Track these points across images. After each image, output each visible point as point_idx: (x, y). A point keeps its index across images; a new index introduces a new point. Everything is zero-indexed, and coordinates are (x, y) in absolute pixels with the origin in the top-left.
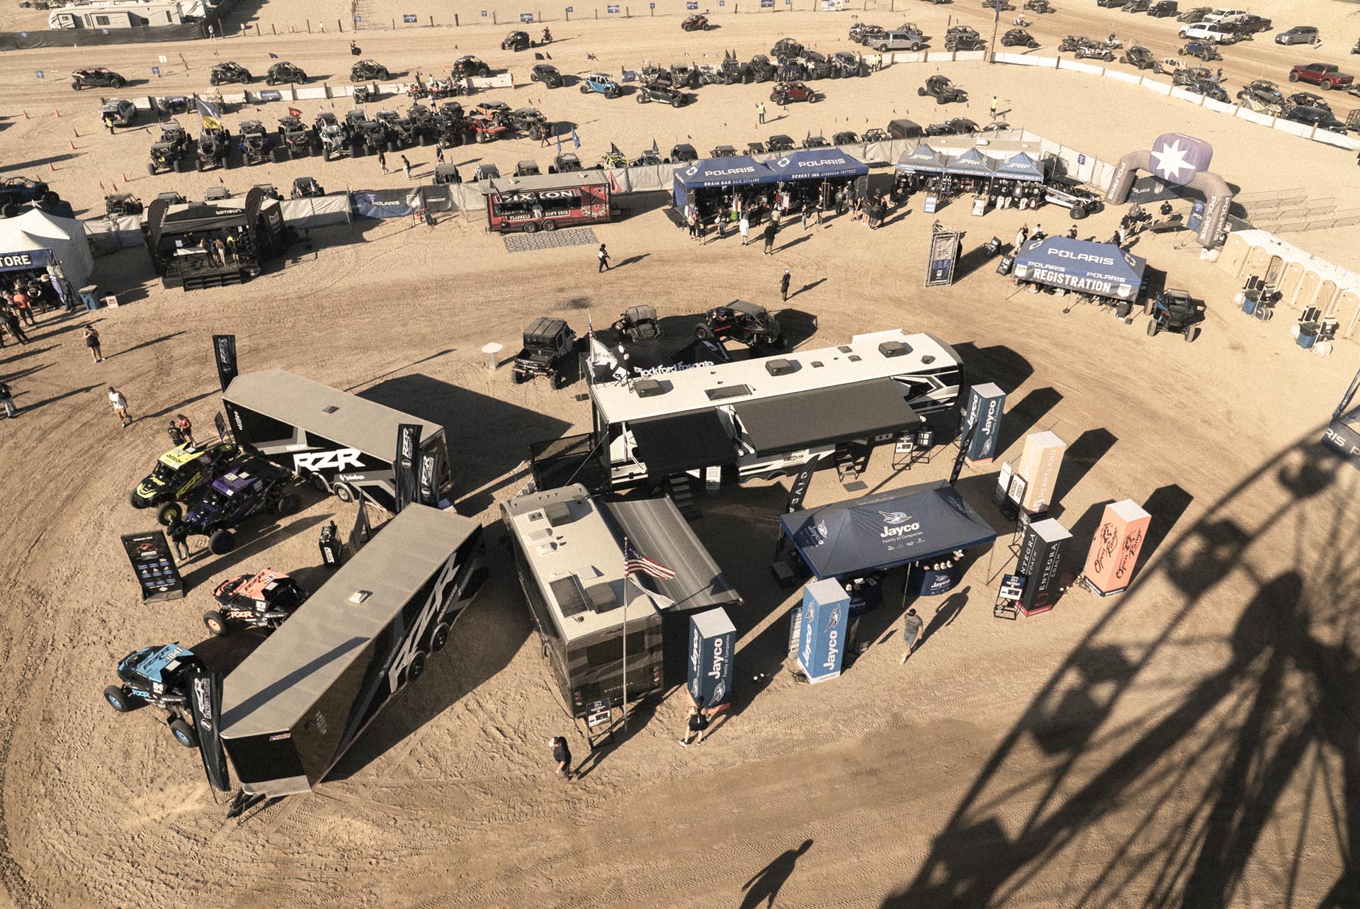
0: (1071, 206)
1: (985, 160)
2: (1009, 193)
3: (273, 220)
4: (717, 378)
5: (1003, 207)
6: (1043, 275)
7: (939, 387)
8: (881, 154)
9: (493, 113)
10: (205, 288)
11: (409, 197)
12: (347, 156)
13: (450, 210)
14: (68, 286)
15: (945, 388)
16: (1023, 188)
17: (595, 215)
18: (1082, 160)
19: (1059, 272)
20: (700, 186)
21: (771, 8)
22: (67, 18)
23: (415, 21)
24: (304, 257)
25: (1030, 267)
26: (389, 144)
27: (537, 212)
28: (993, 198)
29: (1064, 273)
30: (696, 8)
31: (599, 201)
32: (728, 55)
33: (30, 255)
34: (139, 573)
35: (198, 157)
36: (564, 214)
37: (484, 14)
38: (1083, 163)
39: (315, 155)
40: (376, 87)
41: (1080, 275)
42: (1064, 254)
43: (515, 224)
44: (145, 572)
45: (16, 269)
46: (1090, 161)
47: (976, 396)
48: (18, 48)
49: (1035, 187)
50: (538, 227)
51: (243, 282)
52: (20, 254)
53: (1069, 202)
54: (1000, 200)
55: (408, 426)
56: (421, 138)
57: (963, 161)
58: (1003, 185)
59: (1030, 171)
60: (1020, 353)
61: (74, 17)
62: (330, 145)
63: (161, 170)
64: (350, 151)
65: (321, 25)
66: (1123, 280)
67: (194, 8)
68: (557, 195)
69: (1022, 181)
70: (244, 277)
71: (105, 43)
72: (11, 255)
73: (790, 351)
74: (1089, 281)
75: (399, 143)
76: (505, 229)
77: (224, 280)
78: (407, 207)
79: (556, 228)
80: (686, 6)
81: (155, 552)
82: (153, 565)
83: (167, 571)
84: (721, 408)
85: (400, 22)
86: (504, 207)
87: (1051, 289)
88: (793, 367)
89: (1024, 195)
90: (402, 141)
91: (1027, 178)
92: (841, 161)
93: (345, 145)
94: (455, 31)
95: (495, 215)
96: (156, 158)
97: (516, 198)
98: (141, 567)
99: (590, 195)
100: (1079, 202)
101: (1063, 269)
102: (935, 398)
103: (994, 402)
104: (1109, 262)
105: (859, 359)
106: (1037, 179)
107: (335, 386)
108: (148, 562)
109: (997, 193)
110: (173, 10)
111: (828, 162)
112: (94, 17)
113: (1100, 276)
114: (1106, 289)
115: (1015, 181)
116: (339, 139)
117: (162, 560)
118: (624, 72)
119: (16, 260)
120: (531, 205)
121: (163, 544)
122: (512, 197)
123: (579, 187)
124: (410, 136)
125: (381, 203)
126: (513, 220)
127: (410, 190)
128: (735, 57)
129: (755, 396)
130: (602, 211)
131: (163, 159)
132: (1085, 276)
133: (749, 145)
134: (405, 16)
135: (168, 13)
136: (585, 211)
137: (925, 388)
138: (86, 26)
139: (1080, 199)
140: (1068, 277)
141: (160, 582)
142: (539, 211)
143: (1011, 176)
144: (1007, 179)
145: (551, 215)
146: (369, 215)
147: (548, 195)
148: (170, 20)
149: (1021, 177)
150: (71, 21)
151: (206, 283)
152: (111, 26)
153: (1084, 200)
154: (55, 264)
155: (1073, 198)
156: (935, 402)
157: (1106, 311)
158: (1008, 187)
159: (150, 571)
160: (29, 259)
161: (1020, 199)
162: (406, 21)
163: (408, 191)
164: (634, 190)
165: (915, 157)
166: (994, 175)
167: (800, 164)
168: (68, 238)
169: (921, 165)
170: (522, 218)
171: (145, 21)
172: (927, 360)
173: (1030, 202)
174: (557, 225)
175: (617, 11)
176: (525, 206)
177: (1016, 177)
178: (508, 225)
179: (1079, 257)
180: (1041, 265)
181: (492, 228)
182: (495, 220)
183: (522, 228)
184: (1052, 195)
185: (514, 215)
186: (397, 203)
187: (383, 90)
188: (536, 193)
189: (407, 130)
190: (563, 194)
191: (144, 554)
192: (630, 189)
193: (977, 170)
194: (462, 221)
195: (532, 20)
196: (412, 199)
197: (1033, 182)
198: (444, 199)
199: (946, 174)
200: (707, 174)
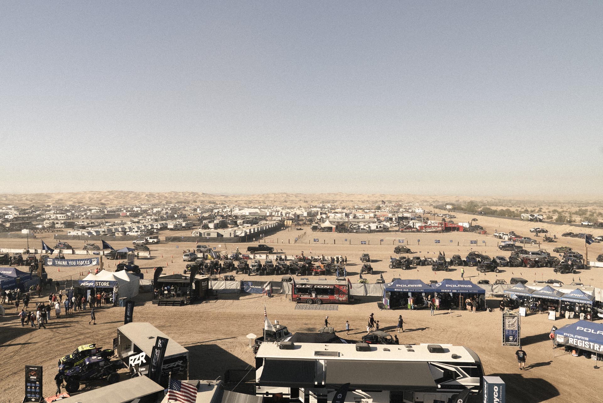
1: (555, 292)
2: (571, 310)
3: (204, 284)
4: (327, 347)
5: (569, 318)
6: (575, 342)
7: (465, 376)
9: (324, 266)
10: (167, 306)
12: (258, 275)
13: (281, 293)
14: (117, 296)
15: (469, 378)
16: (580, 307)
17: (341, 299)
19: (585, 341)
20: (392, 290)
21: (475, 245)
22: (198, 233)
23: (318, 241)
24: (210, 301)
25: (566, 337)
28: (563, 312)
29: (589, 341)
30: (439, 242)
31: (343, 293)
32: (440, 254)
33: (110, 282)
34: (26, 387)
36: (326, 297)
37: (346, 240)
39: (246, 274)
40: (286, 257)
41: (600, 344)
43: (303, 299)
44: (29, 387)
45: (104, 287)
47: (485, 383)
48: (179, 242)
49: (588, 307)
50: (314, 302)
51: (181, 306)
52: (107, 282)
54: (567, 314)
55: (162, 339)
56: (289, 271)
57: (542, 291)
58: (567, 305)
59: (582, 298)
61: (200, 233)
62: (252, 269)
64: (259, 273)
65: (282, 241)
67: (241, 234)
68: (322, 287)
69: (579, 303)
70: (182, 304)
71: (207, 242)
72: (104, 281)
75: (279, 272)
76: (299, 301)
77: (174, 304)
78: (264, 289)
79: (322, 303)
80: (434, 241)
81: (35, 377)
82: (33, 385)
83: (38, 391)
84: (320, 361)
85: (312, 241)
86: (299, 290)
89: (582, 311)
90: (281, 271)
91: (581, 301)
92: (470, 286)
93: (257, 270)
95: (294, 294)
96: (187, 268)
97: (304, 286)
98: (29, 384)
99: (339, 289)
101: (587, 339)
105: (413, 351)
106: (588, 302)
108: (32, 382)
109: (564, 309)
110: (232, 232)
111: (463, 286)
112: (206, 233)
115: (575, 303)
116: (255, 268)
117: (37, 383)
118: (391, 258)
119: (105, 284)
120: (311, 291)
121: (40, 374)
122: (302, 286)
123: (334, 285)
124: (285, 270)
125: (253, 287)
126: (302, 297)
127: (266, 282)
128: (444, 255)
129: (341, 358)
130: (344, 298)
131: (190, 268)
133: (430, 281)
134: (314, 239)
135: (230, 233)
136: (336, 297)
137: (456, 375)
138: (203, 236)
140: (592, 344)
141: (33, 395)
142: (314, 294)
143: (571, 300)
144: (569, 302)
145: (320, 297)
146: (247, 291)
147: (318, 287)
148: (230, 236)
149: (578, 301)
150: (199, 234)
152: (211, 236)
154: (117, 287)
156: (463, 387)
158: (570, 306)
159: (31, 387)
160: (109, 284)
161: (579, 314)
162: (314, 241)
163: (265, 282)
165: (514, 288)
166: (561, 299)
167: (447, 286)
168: (129, 281)
169: (519, 292)
170: (306, 297)
171: (222, 236)
172: (455, 357)
173: (587, 315)
174: (323, 302)
175: (402, 242)
176: (309, 291)
177: (574, 301)
178: (300, 299)
179: (598, 332)
180: (572, 336)
181: (293, 300)
182: (295, 296)
183: (306, 301)
185: (303, 295)
186: (260, 287)
187: (288, 258)
188: (313, 285)
189: (284, 267)
190: (325, 287)
191: (31, 377)
192: (367, 294)
193: (550, 296)
194: (284, 297)
195: (365, 244)
196: (266, 286)
197: (586, 304)
198: (280, 288)
199: (532, 297)
200: (397, 285)
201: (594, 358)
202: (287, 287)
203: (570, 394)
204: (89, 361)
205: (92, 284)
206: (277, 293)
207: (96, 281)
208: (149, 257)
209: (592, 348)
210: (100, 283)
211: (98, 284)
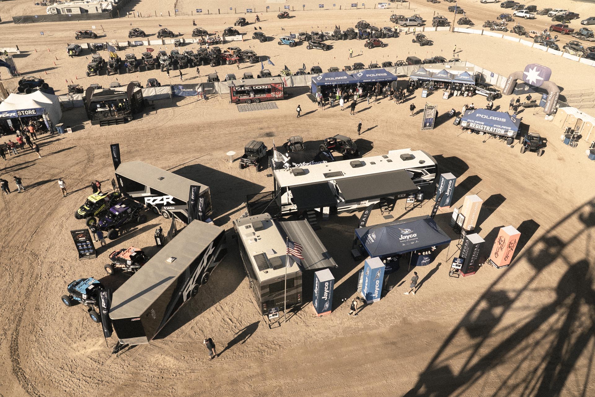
0: (487, 95)
1: (449, 75)
2: (460, 89)
3: (138, 96)
4: (329, 168)
5: (457, 95)
6: (474, 125)
7: (427, 174)
8: (403, 72)
9: (234, 52)
10: (109, 125)
11: (197, 88)
13: (214, 93)
14: (51, 123)
15: (429, 175)
16: (466, 87)
17: (277, 96)
18: (492, 75)
19: (481, 125)
20: (323, 84)
21: (355, 7)
22: (54, 10)
23: (201, 12)
24: (151, 113)
25: (468, 122)
26: (189, 64)
27: (252, 95)
28: (452, 91)
29: (484, 125)
30: (323, 7)
31: (279, 90)
32: (336, 28)
33: (36, 110)
34: (78, 247)
35: (108, 69)
36: (263, 96)
37: (231, 9)
38: (493, 77)
39: (157, 69)
40: (184, 40)
41: (491, 126)
42: (484, 116)
43: (242, 100)
44: (80, 246)
45: (30, 116)
46: (496, 76)
47: (443, 179)
48: (34, 22)
49: (471, 87)
50: (252, 101)
51: (125, 123)
52: (31, 110)
53: (486, 93)
54: (456, 92)
55: (194, 186)
56: (202, 62)
57: (439, 75)
58: (457, 86)
59: (468, 80)
60: (463, 160)
61: (57, 9)
62: (164, 64)
63: (91, 74)
65: (161, 13)
66: (510, 128)
67: (107, 6)
68: (261, 87)
69: (466, 84)
70: (126, 121)
71: (70, 20)
72: (28, 110)
73: (361, 157)
74: (495, 129)
75: (193, 64)
76: (238, 102)
77: (117, 122)
78: (196, 92)
79: (260, 102)
81: (84, 238)
82: (84, 244)
83: (89, 246)
84: (330, 181)
85: (195, 12)
86: (238, 92)
87: (478, 132)
88: (362, 164)
89: (466, 90)
92: (385, 74)
94: (219, 16)
95: (234, 96)
96: (90, 69)
97: (243, 88)
98: (79, 244)
99: (275, 87)
100: (491, 94)
101: (483, 123)
102: (425, 179)
103: (451, 181)
104: (504, 120)
105: (391, 161)
106: (472, 83)
107: (163, 168)
108: (81, 242)
109: (454, 89)
110: (99, 6)
111: (380, 75)
112: (65, 9)
113: (499, 126)
114: (502, 132)
115: (462, 84)
116: (167, 62)
117: (87, 242)
118: (291, 35)
119: (30, 112)
120: (249, 92)
122: (241, 88)
123: (270, 84)
124: (198, 61)
125: (185, 90)
126: (241, 98)
127: (198, 84)
128: (339, 28)
129: (345, 176)
130: (280, 95)
131: (93, 70)
132: (492, 126)
133: (345, 67)
134: (197, 10)
135: (96, 8)
136: (273, 94)
137: (421, 174)
138: (62, 13)
139: (491, 92)
140: (485, 126)
141: (87, 251)
144: (459, 83)
145: (258, 96)
146: (179, 95)
147: (257, 88)
148: (97, 11)
149: (465, 82)
150: (56, 11)
151: (109, 123)
152: (72, 13)
153: (493, 93)
154: (46, 114)
155: (488, 92)
156: (425, 181)
157: (502, 142)
159: (82, 246)
160: (35, 112)
161: (464, 92)
162: (198, 12)
163: (197, 85)
164: (294, 86)
165: (418, 73)
166: (453, 81)
167: (367, 76)
168: (52, 103)
169: (421, 76)
170: (245, 97)
171: (87, 11)
172: (421, 162)
173: (469, 93)
174: (260, 101)
176: (247, 92)
177: (463, 82)
178: (239, 100)
179: (490, 118)
180: (473, 121)
181: (232, 101)
182: (234, 98)
183: (245, 101)
184: (479, 90)
185: (242, 96)
186: (192, 90)
187: (187, 41)
188: (252, 87)
189: (197, 59)
190: (263, 87)
191: (80, 239)
192: (293, 85)
193: (445, 79)
194: (219, 98)
195: (251, 12)
196: (198, 88)
197: (470, 84)
198: (212, 89)
199: (432, 80)
200: (326, 79)
201: (482, 133)
202: (222, 88)
203: (474, 167)
204: (118, 211)
205: (14, 114)
206: (209, 94)
207: (17, 111)
208: (19, 53)
209: (484, 129)
210: (23, 112)
211: (22, 113)
